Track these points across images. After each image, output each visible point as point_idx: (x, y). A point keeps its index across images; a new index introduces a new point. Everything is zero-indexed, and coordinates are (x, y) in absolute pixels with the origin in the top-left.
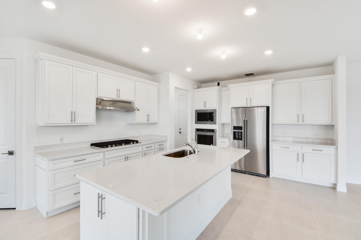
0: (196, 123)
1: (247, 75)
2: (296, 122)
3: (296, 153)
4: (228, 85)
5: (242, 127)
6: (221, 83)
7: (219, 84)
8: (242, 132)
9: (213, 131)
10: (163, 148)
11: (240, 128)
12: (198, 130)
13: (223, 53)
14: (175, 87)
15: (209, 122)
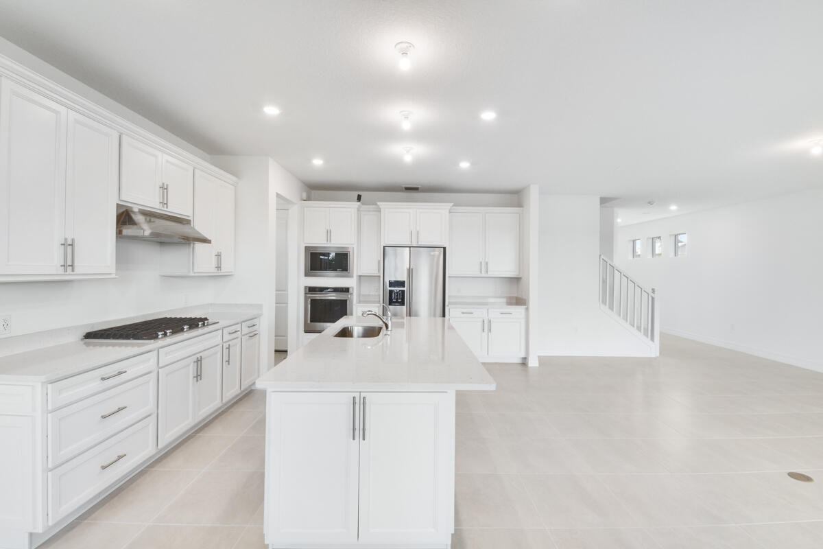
0: (306, 275)
1: (408, 189)
2: (478, 274)
3: (481, 319)
4: (378, 203)
5: (404, 281)
6: (364, 194)
7: (359, 198)
8: (403, 292)
9: (346, 290)
10: (255, 333)
11: (402, 284)
12: (312, 290)
13: (408, 152)
14: (277, 194)
15: (338, 273)
